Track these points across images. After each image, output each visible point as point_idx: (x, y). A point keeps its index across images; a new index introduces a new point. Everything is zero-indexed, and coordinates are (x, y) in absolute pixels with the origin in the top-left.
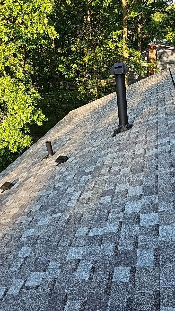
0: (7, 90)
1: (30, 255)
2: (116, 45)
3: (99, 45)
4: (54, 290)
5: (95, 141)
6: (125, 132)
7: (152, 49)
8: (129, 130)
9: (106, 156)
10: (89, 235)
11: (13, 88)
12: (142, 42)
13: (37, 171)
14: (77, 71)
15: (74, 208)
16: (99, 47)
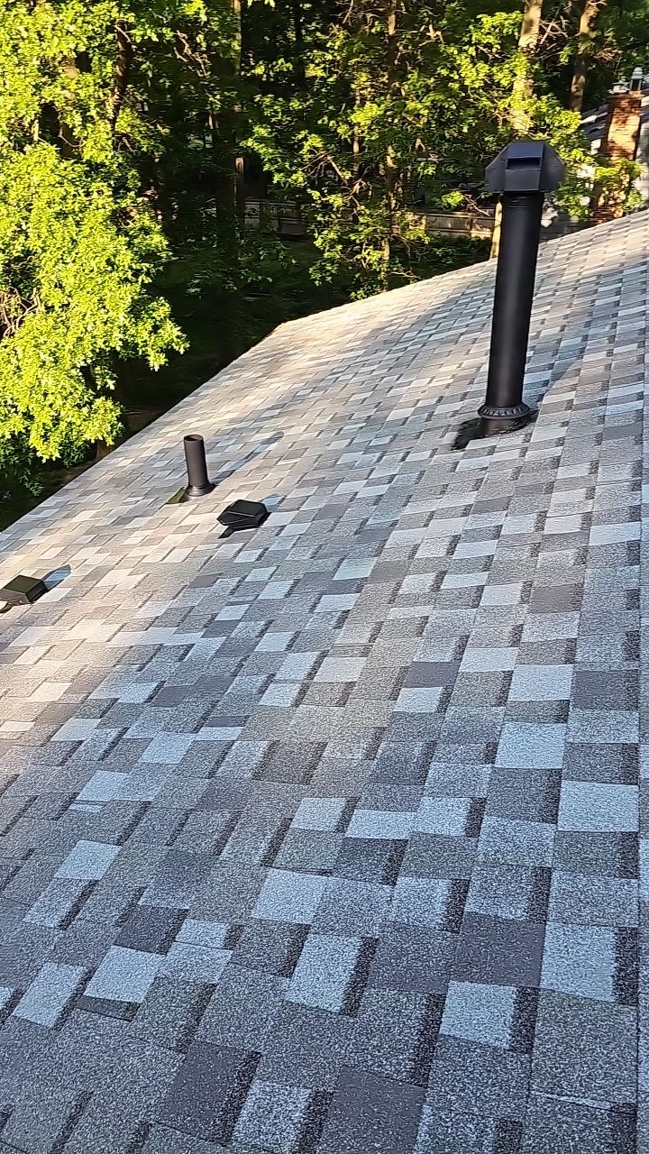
0: (40, 204)
1: (109, 876)
2: (490, 76)
3: (419, 65)
4: (201, 1031)
5: (381, 458)
6: (507, 435)
7: (623, 110)
8: (522, 432)
9: (425, 526)
10: (349, 834)
11: (64, 198)
12: (588, 75)
13: (142, 545)
14: (320, 161)
15: (287, 714)
16: (420, 71)
